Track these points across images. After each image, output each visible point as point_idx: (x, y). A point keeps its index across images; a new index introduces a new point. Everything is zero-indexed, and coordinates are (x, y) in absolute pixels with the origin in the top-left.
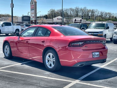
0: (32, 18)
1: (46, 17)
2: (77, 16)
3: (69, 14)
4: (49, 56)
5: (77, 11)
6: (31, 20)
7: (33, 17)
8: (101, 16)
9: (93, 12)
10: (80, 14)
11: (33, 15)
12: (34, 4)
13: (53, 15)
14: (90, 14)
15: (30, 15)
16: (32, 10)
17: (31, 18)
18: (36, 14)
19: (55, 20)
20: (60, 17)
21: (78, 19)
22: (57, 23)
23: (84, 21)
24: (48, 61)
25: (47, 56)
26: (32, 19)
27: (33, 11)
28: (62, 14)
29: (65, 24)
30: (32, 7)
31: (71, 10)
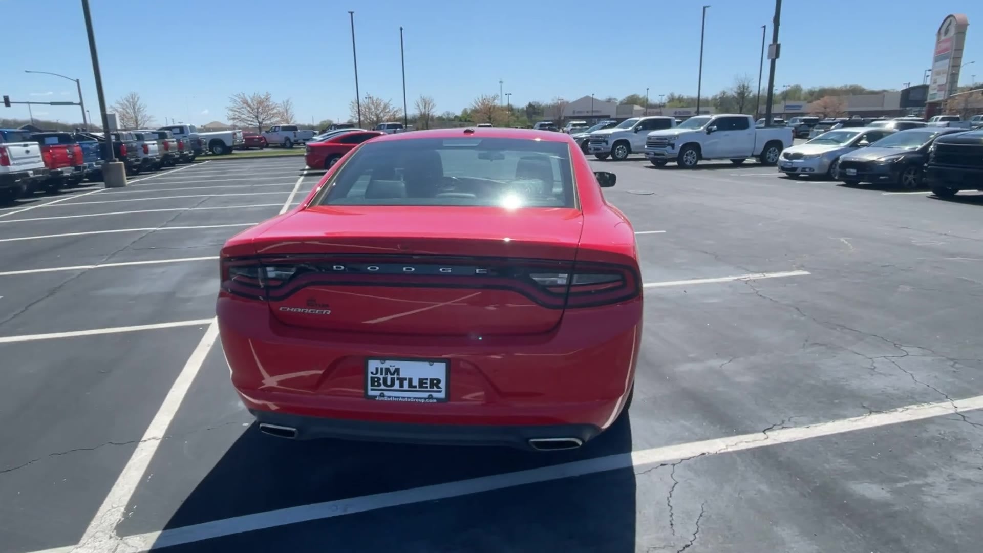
0: (935, 92)
6: (929, 101)
7: (941, 88)
11: (942, 80)
12: (952, 32)
16: (941, 60)
17: (931, 92)
18: (955, 76)
26: (937, 96)
27: (945, 64)
30: (944, 46)
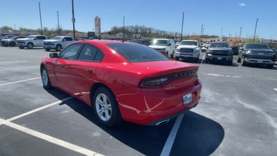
1: (109, 33)
2: (137, 33)
3: (130, 31)
4: (102, 99)
5: (137, 29)
6: (95, 36)
7: (97, 33)
8: (157, 34)
9: (150, 29)
10: (139, 31)
11: (98, 31)
13: (115, 31)
14: (148, 31)
15: (94, 31)
16: (97, 26)
18: (100, 30)
19: (118, 36)
20: (121, 34)
21: (138, 36)
22: (119, 39)
23: (143, 38)
24: (100, 107)
25: (98, 99)
26: (97, 35)
27: (97, 28)
28: (124, 30)
29: (126, 40)
30: (97, 23)
31: (132, 27)
